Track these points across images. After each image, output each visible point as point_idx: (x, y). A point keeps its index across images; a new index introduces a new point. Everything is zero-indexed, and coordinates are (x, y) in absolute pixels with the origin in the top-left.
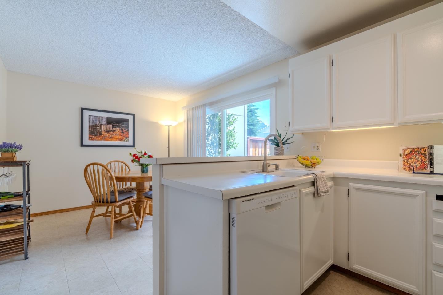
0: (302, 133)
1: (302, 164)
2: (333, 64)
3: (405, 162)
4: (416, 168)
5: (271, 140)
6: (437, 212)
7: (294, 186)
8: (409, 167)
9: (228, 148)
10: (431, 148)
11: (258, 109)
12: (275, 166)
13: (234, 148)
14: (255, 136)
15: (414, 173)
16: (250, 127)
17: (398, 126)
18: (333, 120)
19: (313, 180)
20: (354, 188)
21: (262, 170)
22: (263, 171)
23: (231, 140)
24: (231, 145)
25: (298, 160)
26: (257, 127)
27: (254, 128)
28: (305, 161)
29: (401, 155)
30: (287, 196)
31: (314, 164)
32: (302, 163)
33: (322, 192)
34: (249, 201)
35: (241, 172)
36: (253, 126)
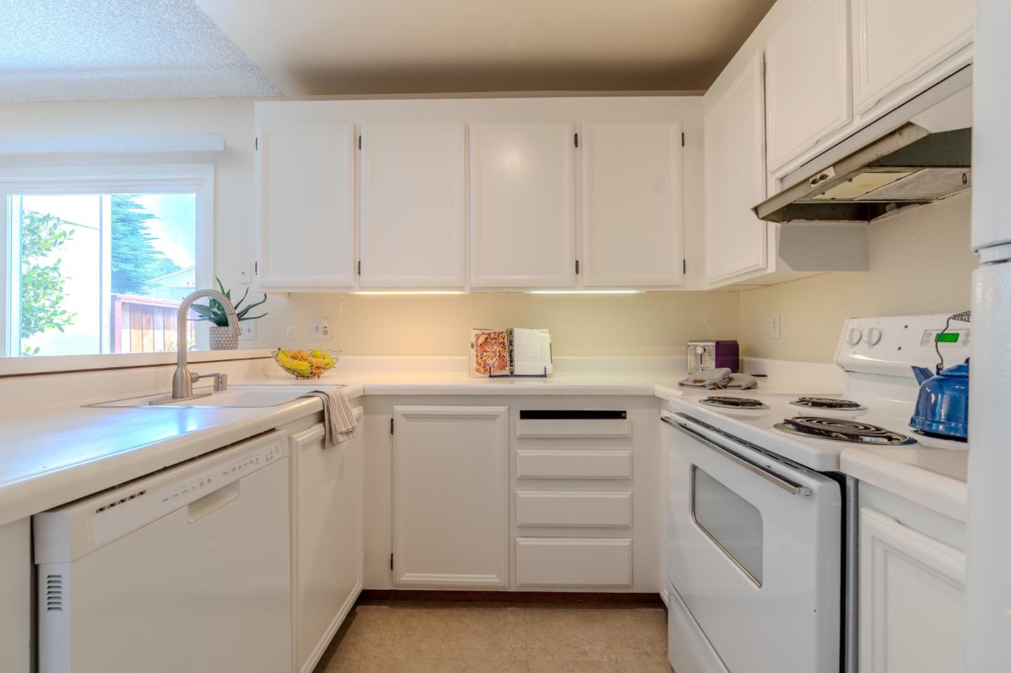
0: (289, 294)
1: (288, 369)
2: (360, 146)
3: (479, 357)
4: (494, 367)
5: (200, 308)
6: (523, 439)
7: (273, 430)
8: (485, 367)
9: (28, 326)
10: (511, 333)
11: (150, 216)
12: (212, 379)
13: (56, 328)
14: (143, 294)
15: (491, 376)
16: (123, 266)
17: (469, 293)
18: (359, 269)
19: (321, 409)
20: (403, 415)
21: (171, 394)
22: (174, 397)
23: (45, 302)
24: (41, 319)
25: (277, 361)
26: (150, 268)
27: (135, 271)
28: (296, 362)
29: (472, 346)
30: (257, 459)
31: (318, 368)
32: (289, 367)
33: (342, 433)
34: (127, 503)
35: (89, 406)
36: (133, 265)
